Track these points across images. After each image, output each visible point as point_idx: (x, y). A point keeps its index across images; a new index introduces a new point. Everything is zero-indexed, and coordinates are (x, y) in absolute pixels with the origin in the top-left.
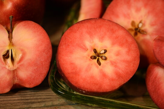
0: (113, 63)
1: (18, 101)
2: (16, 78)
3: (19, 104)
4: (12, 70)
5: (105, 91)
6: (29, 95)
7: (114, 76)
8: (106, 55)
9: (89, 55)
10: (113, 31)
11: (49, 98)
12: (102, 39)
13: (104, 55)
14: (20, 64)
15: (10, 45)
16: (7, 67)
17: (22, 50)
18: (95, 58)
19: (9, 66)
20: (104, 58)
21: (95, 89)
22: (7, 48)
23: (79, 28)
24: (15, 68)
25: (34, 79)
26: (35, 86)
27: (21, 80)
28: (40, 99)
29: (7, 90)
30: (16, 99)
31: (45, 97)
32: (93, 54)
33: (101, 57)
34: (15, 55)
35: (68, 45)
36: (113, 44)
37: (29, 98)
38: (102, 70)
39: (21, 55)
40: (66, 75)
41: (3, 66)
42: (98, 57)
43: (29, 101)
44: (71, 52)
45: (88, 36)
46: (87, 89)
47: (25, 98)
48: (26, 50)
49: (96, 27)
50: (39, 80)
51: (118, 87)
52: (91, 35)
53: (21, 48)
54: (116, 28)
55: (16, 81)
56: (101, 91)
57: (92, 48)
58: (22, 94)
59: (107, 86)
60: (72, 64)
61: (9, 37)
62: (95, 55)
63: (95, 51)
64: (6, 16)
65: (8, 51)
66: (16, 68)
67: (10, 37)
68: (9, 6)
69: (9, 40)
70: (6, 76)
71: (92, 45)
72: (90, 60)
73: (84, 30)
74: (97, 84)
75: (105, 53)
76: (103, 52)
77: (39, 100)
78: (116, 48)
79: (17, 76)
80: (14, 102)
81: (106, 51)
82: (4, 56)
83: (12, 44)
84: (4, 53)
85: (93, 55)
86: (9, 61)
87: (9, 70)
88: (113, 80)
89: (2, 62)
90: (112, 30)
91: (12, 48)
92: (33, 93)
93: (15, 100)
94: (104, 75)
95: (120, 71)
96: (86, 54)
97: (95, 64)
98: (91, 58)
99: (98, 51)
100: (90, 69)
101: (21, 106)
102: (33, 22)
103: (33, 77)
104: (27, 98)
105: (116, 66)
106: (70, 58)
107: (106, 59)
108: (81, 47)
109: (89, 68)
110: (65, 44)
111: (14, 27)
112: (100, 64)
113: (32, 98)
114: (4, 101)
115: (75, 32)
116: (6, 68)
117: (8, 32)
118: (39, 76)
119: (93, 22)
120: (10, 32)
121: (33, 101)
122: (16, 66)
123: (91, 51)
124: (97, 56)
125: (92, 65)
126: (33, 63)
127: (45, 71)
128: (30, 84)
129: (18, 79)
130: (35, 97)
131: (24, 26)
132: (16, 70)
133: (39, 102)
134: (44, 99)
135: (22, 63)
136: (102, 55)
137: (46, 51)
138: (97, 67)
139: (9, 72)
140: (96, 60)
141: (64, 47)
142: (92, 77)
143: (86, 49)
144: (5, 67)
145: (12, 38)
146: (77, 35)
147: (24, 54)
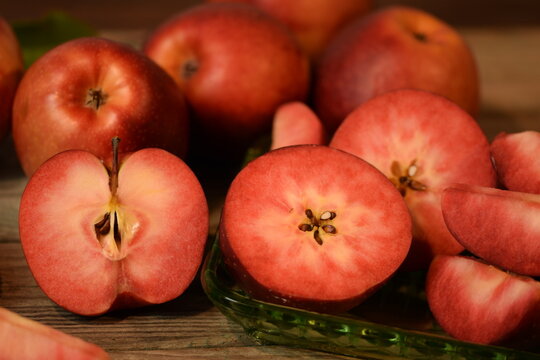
0: (351, 241)
1: (128, 335)
2: (125, 279)
3: (131, 340)
4: (115, 259)
5: (333, 299)
6: (153, 324)
7: (354, 269)
8: (335, 223)
9: (295, 223)
10: (349, 174)
11: (200, 332)
12: (324, 189)
13: (330, 223)
14: (133, 247)
15: (111, 202)
16: (105, 253)
17: (139, 216)
18: (309, 228)
19: (109, 251)
20: (329, 229)
21: (310, 293)
22: (106, 209)
23: (271, 164)
24: (122, 256)
25: (165, 284)
26: (169, 299)
27: (135, 284)
28: (179, 332)
29: (104, 307)
30: (124, 330)
31: (190, 329)
32: (304, 219)
33: (323, 228)
34: (124, 225)
35: (248, 200)
36: (351, 201)
37: (152, 329)
38: (325, 254)
39: (137, 225)
40: (244, 262)
41: (97, 250)
42: (315, 228)
43: (154, 335)
44: (255, 215)
45: (292, 182)
46: (292, 292)
47: (143, 330)
48: (149, 216)
49: (310, 163)
50: (177, 287)
51: (363, 290)
52: (299, 179)
53: (138, 209)
54: (356, 167)
55: (125, 287)
56: (325, 299)
57: (302, 208)
58: (137, 322)
59: (337, 288)
60: (257, 239)
61: (110, 184)
62: (309, 223)
63: (309, 214)
64: (101, 144)
65: (107, 217)
66: (125, 255)
67: (113, 185)
68: (110, 120)
69: (111, 190)
70: (101, 273)
71: (303, 201)
72: (297, 233)
73: (284, 169)
74: (315, 284)
75: (331, 218)
76: (327, 216)
77: (178, 334)
78: (358, 210)
79: (127, 276)
80: (120, 335)
81: (333, 216)
82: (98, 227)
83: (116, 199)
84: (97, 219)
85: (305, 223)
86: (110, 239)
87: (107, 259)
88: (350, 275)
89: (93, 242)
90: (348, 170)
91: (117, 209)
92: (162, 321)
93: (120, 332)
94: (331, 266)
95: (368, 259)
96: (288, 219)
97: (310, 242)
98: (301, 228)
99: (316, 213)
100: (298, 251)
101: (135, 344)
102: (166, 153)
103: (164, 279)
104: (148, 330)
105: (357, 248)
106: (251, 226)
107: (334, 231)
108: (278, 205)
109: (295, 250)
110: (241, 196)
111: (121, 163)
112: (320, 242)
113: (160, 329)
114: (94, 333)
115: (264, 173)
116: (102, 256)
117: (109, 172)
118: (179, 277)
119: (304, 152)
120: (113, 174)
121: (163, 334)
122: (126, 250)
123: (300, 213)
124: (314, 224)
125: (302, 242)
126: (164, 247)
127: (191, 266)
128: (157, 295)
129: (128, 283)
130: (167, 329)
131: (145, 159)
132: (124, 260)
133: (176, 338)
134: (189, 332)
135: (139, 244)
136: (325, 223)
137: (194, 219)
138: (315, 248)
139: (110, 264)
140: (312, 233)
141: (238, 202)
142: (303, 268)
143: (288, 210)
144: (99, 254)
145: (117, 186)
146: (269, 178)
147: (144, 225)
